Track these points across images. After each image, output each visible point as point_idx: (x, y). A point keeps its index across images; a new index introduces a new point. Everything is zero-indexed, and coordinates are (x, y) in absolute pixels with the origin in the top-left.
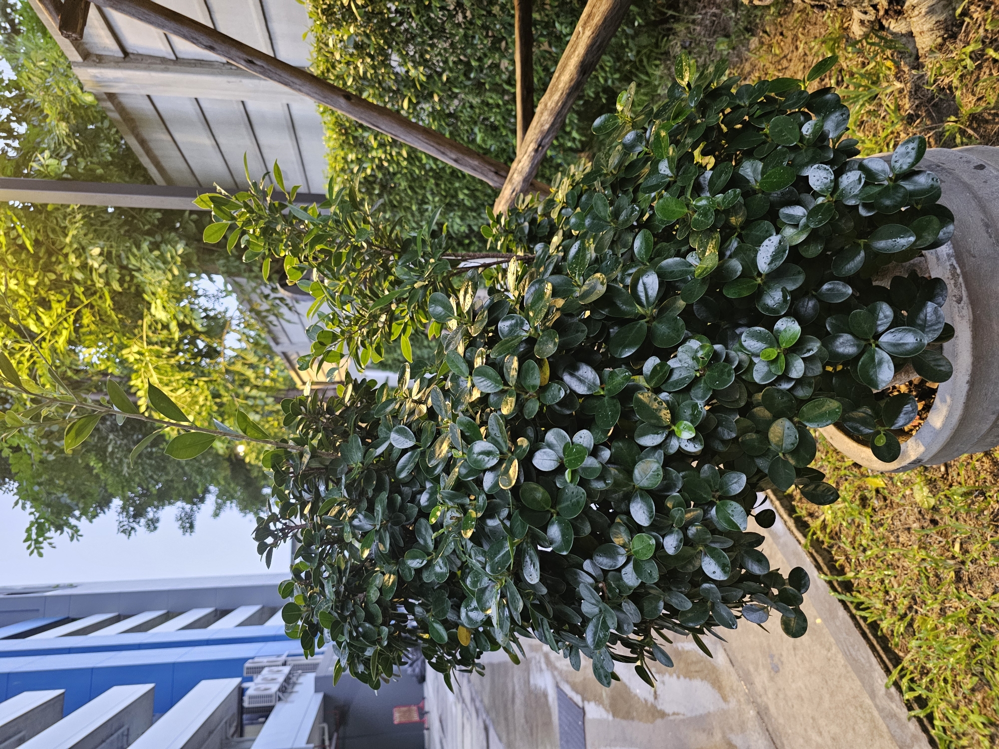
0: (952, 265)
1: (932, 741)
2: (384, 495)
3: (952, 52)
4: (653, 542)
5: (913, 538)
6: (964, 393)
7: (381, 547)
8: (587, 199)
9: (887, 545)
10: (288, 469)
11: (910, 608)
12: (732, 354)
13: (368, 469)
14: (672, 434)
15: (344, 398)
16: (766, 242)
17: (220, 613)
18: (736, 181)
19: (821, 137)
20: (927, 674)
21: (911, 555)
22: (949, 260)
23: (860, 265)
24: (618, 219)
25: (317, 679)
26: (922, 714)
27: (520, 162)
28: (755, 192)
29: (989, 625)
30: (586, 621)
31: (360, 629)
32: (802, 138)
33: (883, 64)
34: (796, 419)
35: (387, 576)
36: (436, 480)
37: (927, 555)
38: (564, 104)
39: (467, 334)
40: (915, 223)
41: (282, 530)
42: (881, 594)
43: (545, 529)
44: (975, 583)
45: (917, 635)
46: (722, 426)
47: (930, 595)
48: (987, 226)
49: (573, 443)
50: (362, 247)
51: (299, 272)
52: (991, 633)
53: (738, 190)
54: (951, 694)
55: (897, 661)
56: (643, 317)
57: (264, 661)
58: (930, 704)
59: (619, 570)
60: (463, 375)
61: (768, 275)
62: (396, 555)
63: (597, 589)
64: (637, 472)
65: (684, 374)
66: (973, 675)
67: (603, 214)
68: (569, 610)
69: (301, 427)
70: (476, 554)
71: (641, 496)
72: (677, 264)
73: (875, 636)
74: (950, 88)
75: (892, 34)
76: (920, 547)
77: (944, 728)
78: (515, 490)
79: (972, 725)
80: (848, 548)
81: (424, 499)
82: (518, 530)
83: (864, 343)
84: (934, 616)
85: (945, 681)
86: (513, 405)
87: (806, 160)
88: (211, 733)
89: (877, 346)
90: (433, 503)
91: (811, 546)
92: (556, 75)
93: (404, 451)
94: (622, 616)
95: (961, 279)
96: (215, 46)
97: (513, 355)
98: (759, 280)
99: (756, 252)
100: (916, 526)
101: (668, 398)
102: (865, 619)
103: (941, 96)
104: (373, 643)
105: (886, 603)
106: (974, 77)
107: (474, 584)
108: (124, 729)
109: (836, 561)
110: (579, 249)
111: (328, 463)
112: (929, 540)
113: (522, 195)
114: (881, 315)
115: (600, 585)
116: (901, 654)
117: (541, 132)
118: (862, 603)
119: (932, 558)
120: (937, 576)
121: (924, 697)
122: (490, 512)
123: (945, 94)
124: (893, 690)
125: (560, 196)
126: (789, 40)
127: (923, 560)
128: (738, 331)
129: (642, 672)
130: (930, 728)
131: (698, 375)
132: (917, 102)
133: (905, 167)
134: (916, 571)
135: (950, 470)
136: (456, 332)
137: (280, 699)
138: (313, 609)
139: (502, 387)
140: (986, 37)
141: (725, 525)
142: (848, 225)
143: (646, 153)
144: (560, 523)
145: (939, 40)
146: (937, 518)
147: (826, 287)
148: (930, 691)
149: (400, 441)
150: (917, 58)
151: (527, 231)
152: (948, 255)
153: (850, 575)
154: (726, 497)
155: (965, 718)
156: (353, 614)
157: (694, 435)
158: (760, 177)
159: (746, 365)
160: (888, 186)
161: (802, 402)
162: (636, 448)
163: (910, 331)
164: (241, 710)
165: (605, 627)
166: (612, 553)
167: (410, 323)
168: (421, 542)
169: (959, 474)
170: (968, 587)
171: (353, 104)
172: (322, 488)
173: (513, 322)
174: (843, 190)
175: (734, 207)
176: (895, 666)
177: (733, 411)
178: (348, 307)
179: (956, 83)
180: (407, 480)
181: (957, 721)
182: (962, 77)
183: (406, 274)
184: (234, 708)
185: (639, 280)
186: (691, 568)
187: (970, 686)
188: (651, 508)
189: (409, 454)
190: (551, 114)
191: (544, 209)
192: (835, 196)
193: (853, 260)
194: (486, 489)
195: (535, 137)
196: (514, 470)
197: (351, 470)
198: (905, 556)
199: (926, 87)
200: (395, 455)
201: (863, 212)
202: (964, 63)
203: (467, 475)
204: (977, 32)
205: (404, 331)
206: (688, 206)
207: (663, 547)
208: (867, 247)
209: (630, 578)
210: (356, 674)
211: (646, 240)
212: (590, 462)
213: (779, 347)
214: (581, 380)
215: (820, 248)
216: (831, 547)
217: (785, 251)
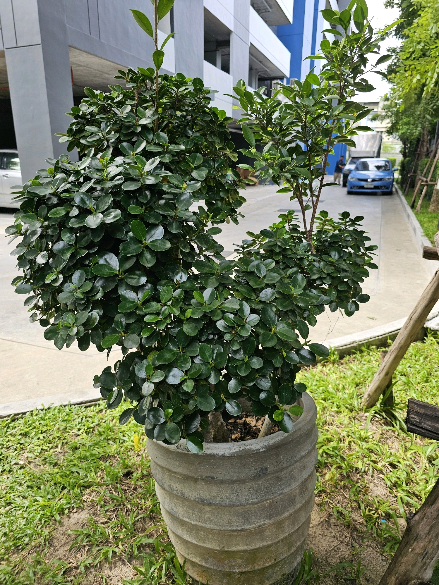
164: (272, 79)
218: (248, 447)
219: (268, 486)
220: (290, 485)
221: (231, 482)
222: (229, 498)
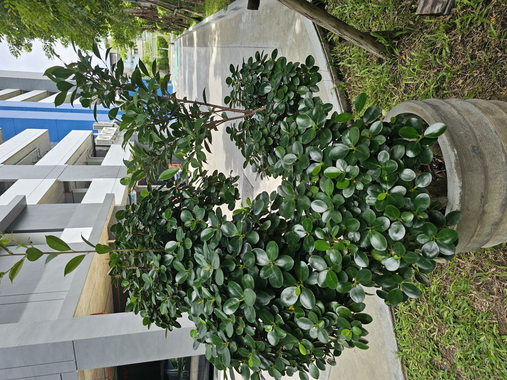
57: (103, 124)
108: (37, 149)
137: (113, 143)
164: (94, 145)
184: (91, 144)
218: (453, 164)
219: (488, 145)
220: (486, 124)
221: (486, 179)
222: (501, 181)
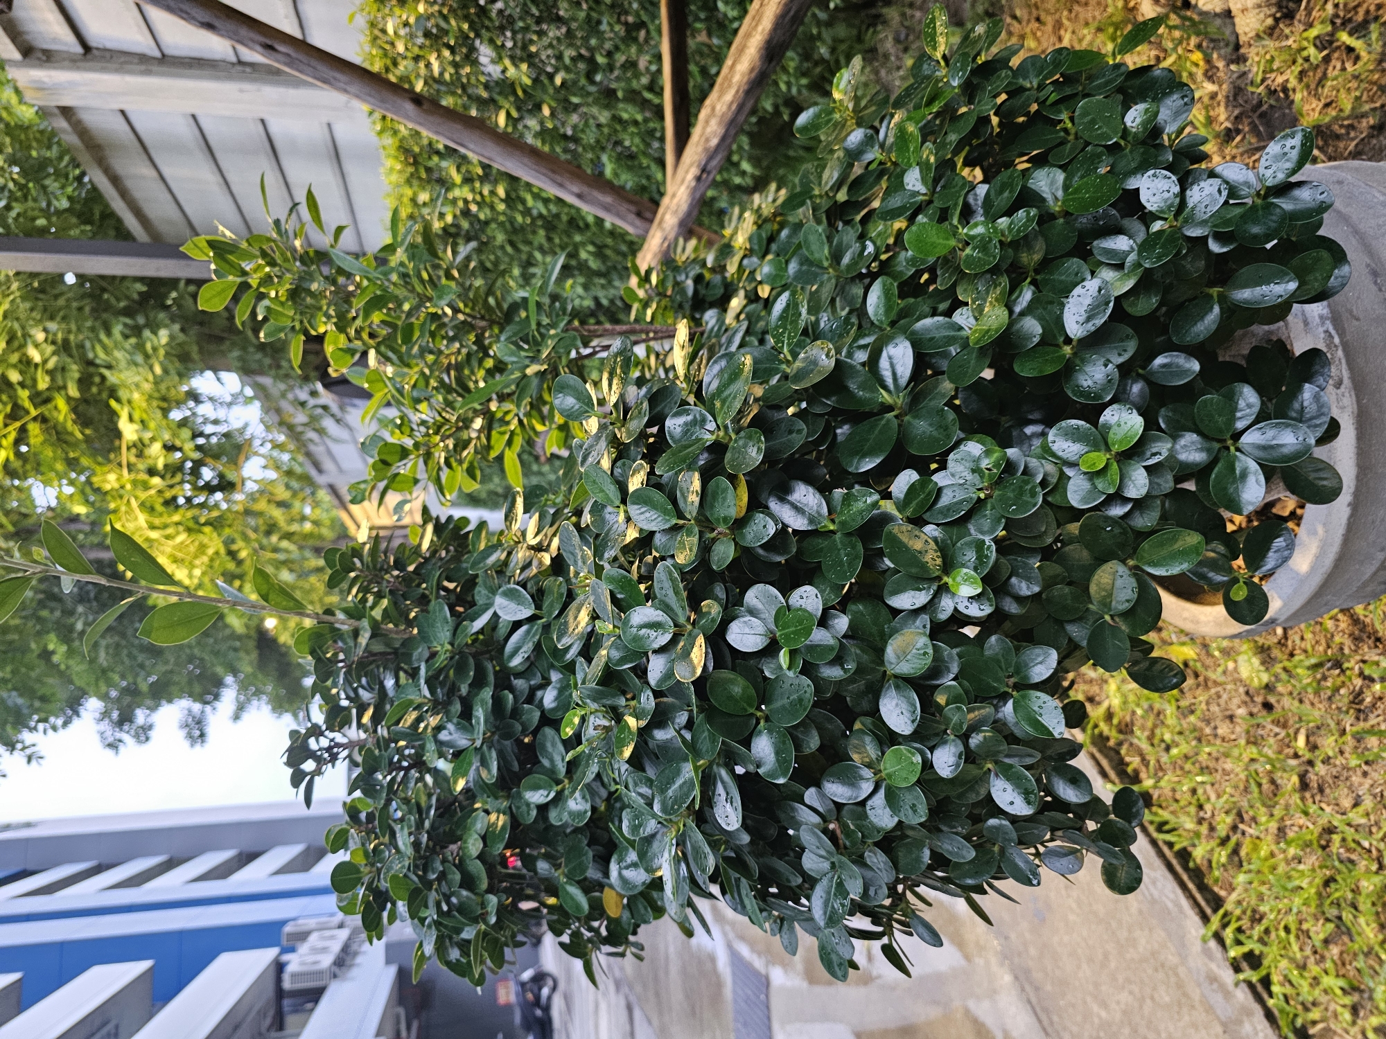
0: (1327, 331)
1: (1269, 1015)
2: (487, 694)
3: (1287, 37)
4: (918, 759)
5: (1238, 729)
6: (1344, 521)
7: (484, 774)
8: (789, 237)
9: (1199, 740)
10: (336, 655)
11: (1234, 828)
12: (1034, 463)
13: (460, 653)
14: (943, 589)
15: (420, 545)
16: (1078, 291)
17: (246, 858)
18: (1028, 198)
19: (1153, 132)
20: (1260, 920)
21: (1236, 752)
22: (1323, 324)
23: (1214, 327)
24: (839, 263)
25: (389, 947)
26: (1254, 977)
27: (674, 195)
28: (1053, 217)
29: (1348, 850)
30: (810, 882)
31: (454, 900)
32: (1125, 132)
33: (1187, 59)
34: (1131, 563)
35: (493, 817)
36: (570, 668)
37: (1260, 753)
38: (741, 107)
39: (614, 441)
40: (1295, 261)
41: (329, 749)
42: (1192, 810)
43: (747, 743)
44: (1328, 791)
45: (1246, 866)
46: (1018, 575)
47: (1263, 810)
48: (1375, 274)
49: (789, 607)
50: (445, 314)
51: (348, 357)
52: (1352, 862)
53: (1033, 212)
54: (1295, 947)
55: (1217, 903)
56: (890, 408)
57: (311, 923)
58: (1266, 962)
59: (863, 803)
60: (611, 503)
61: (1080, 341)
62: (508, 783)
63: (825, 831)
64: (890, 652)
65: (960, 495)
66: (1328, 920)
67: (817, 255)
68: (781, 866)
69: (354, 591)
70: (636, 785)
71: (897, 687)
72: (939, 327)
73: (1186, 868)
74: (1285, 90)
75: (1202, 13)
76: (1248, 742)
77: (1286, 997)
78: (699, 684)
79: (1326, 991)
80: (1145, 746)
81: (549, 698)
82: (704, 744)
83: (1217, 446)
84: (1269, 838)
85: (1287, 930)
86: (695, 549)
87: (1133, 165)
88: (236, 1027)
89: (1238, 449)
90: (565, 704)
91: (1094, 743)
92: (729, 62)
93: (517, 625)
94: (869, 874)
95: (1340, 353)
96: (216, 23)
97: (690, 468)
98: (1067, 350)
99: (1063, 305)
100: (1242, 712)
101: (936, 534)
102: (1170, 845)
103: (1272, 102)
104: (475, 920)
105: (1200, 821)
106: (1319, 74)
107: (635, 829)
108: (110, 1027)
109: (1128, 764)
110: (788, 305)
111: (397, 645)
112: (1260, 732)
113: (681, 241)
114: (1242, 404)
115: (832, 826)
116: (1223, 893)
117: (706, 150)
118: (1166, 823)
119: (1266, 756)
120: (1273, 782)
121: (1257, 952)
122: (660, 718)
123: (1278, 99)
124: (1213, 944)
125: (740, 241)
126: (1049, 28)
127: (1253, 760)
128: (1029, 430)
129: (890, 953)
130: (1265, 996)
131: (982, 496)
132: (1236, 112)
133: (1281, 176)
134: (1243, 776)
135: (1290, 632)
136: (598, 437)
137: (335, 976)
138: (379, 871)
139: (674, 521)
140: (1336, 16)
141: (1029, 729)
142: (1196, 267)
143: (881, 163)
144: (770, 732)
145: (1270, 21)
146: (1272, 699)
147: (1159, 361)
148: (1265, 944)
149: (509, 609)
150: (1237, 47)
151: (690, 292)
152: (1321, 317)
153: (1148, 783)
154: (1024, 686)
155: (1316, 981)
156: (442, 876)
157: (979, 590)
158: (1060, 194)
159: (1054, 480)
160: (1254, 207)
161: (1143, 535)
162: (885, 611)
163: (1287, 426)
164: (280, 993)
165: (841, 890)
166: (850, 778)
167: (518, 430)
168: (546, 763)
169: (1302, 638)
170: (1318, 798)
171: (427, 112)
172: (389, 683)
173: (690, 418)
174: (1193, 209)
175: (1026, 237)
176: (1215, 911)
177: (1031, 551)
178: (423, 406)
179: (1293, 83)
180: (522, 669)
181: (1304, 986)
182: (1302, 74)
183: (512, 354)
184: (270, 991)
185: (880, 351)
186: (973, 798)
187: (1322, 936)
188: (914, 705)
189: (524, 628)
190: (720, 123)
191: (716, 259)
192: (1181, 218)
193: (1202, 318)
194: (653, 682)
195: (696, 158)
196: (699, 654)
197: (433, 655)
198: (1227, 755)
199: (1251, 89)
200: (502, 630)
201: (1215, 247)
202: (1305, 54)
203: (623, 660)
204: (1323, 8)
205: (509, 443)
206: (955, 234)
207: (932, 766)
208: (1223, 299)
209: (882, 817)
210: (448, 964)
211: (887, 292)
212: (819, 636)
213: (1108, 449)
214: (798, 509)
215: (1154, 300)
216: (1120, 744)
217: (1107, 304)
